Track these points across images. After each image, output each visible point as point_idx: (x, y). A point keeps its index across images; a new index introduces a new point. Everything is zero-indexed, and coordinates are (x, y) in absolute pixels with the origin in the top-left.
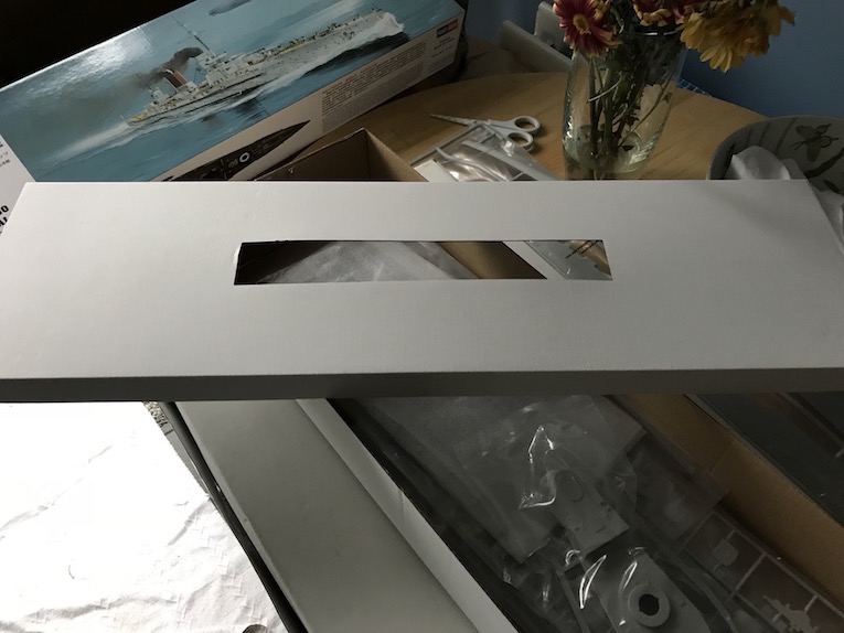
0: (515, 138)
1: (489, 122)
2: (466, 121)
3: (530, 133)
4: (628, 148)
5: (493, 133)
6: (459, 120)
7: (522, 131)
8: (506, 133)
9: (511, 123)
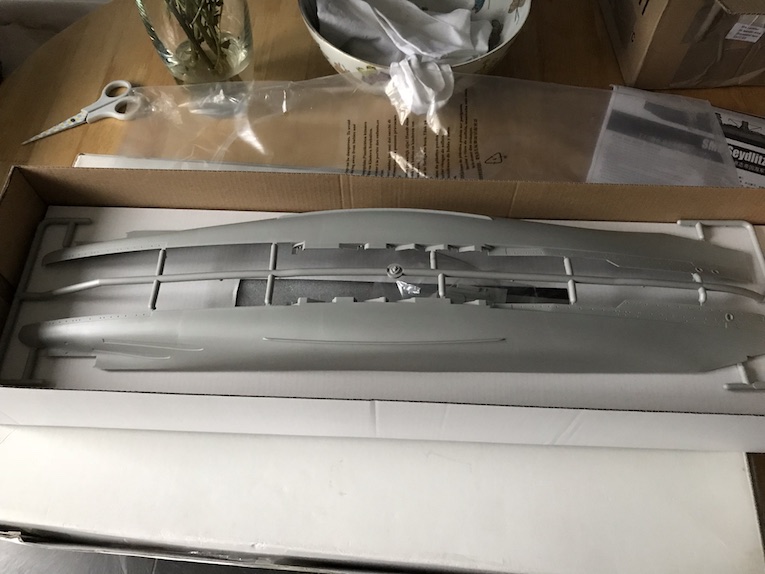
0: (122, 108)
1: (85, 112)
3: (129, 94)
4: (227, 44)
7: (120, 99)
9: (104, 98)
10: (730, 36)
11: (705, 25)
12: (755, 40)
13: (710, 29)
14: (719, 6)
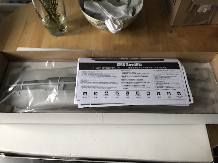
10: (198, 11)
11: (191, 8)
12: (205, 12)
13: (193, 9)
14: (194, 3)
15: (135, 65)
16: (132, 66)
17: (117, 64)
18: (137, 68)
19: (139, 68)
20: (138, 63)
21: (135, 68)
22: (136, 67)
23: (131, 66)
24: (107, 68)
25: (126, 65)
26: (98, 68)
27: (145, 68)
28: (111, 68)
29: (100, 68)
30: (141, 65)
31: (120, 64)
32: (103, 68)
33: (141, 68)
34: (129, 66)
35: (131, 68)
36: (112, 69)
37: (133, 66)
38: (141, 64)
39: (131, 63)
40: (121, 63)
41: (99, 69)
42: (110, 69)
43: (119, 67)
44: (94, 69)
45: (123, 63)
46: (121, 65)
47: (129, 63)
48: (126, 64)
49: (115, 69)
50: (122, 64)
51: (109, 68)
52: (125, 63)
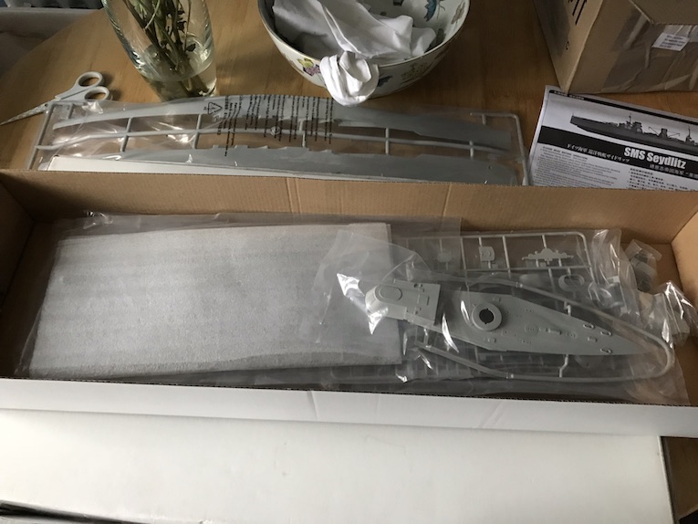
0: (92, 96)
1: (58, 98)
2: (37, 110)
3: (100, 85)
5: (71, 104)
6: (31, 112)
8: (80, 98)
10: (657, 45)
11: (633, 35)
12: (679, 49)
13: (638, 38)
14: (644, 18)
15: (667, 161)
16: (661, 163)
17: (626, 149)
18: (672, 170)
19: (677, 172)
20: (679, 158)
21: (667, 169)
22: (669, 167)
23: (657, 164)
24: (599, 154)
25: (646, 156)
26: (581, 149)
27: (691, 175)
28: (609, 156)
29: (585, 150)
30: (682, 167)
31: (633, 150)
32: (591, 152)
33: (681, 173)
34: (652, 162)
35: (657, 167)
36: (610, 159)
37: (664, 165)
38: (684, 163)
39: (659, 155)
40: (636, 149)
41: (582, 152)
42: (607, 158)
43: (628, 157)
44: (570, 149)
45: (641, 150)
46: (635, 154)
47: (655, 154)
48: (649, 154)
49: (617, 161)
50: (638, 151)
51: (604, 155)
52: (647, 152)
